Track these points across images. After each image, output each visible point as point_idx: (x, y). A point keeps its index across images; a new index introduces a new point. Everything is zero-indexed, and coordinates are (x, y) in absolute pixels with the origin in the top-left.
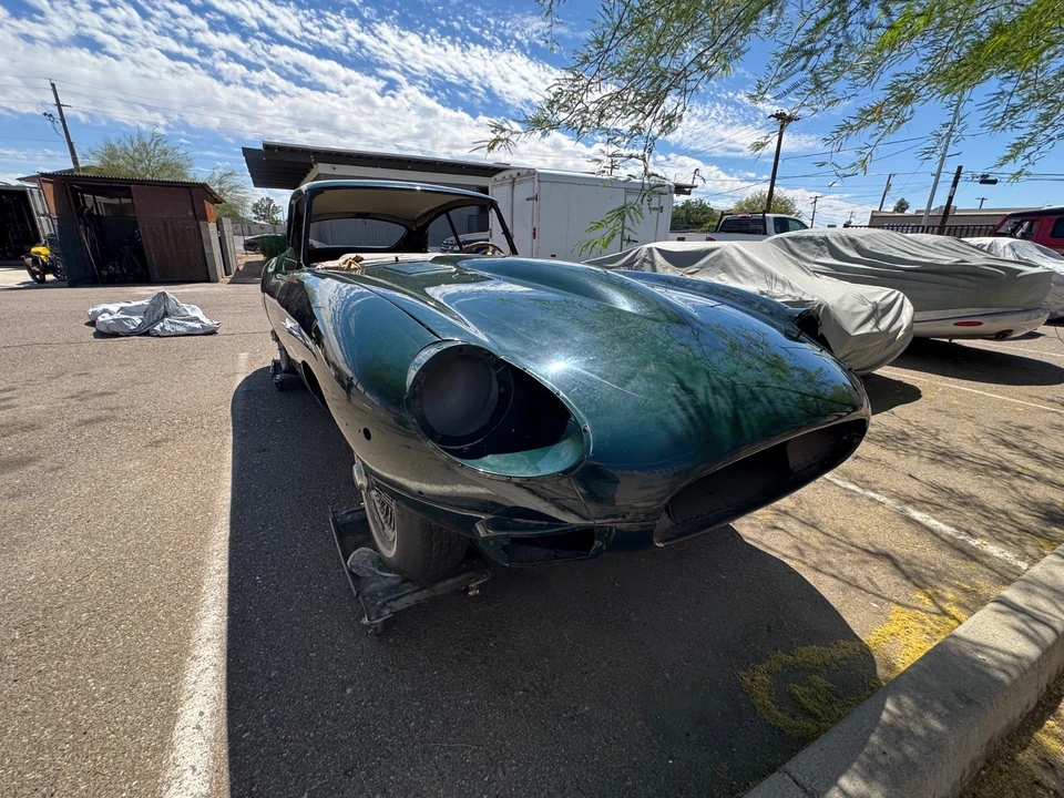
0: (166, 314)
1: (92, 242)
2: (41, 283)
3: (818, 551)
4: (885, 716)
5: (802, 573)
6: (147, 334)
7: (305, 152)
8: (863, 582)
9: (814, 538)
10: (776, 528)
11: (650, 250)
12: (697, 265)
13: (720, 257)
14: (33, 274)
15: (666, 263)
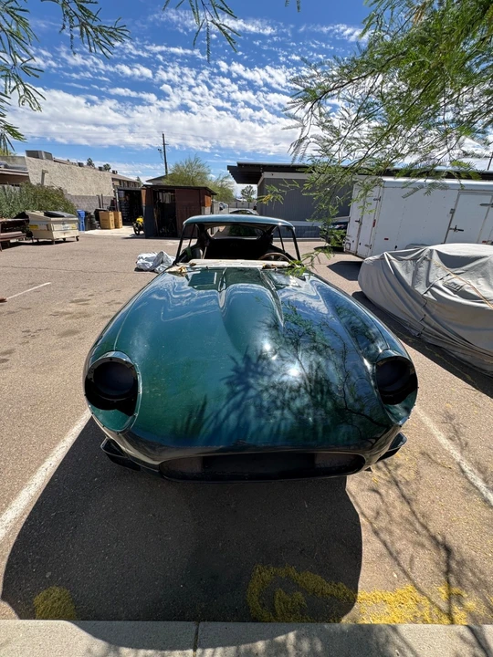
0: (162, 262)
1: (158, 216)
2: (137, 236)
3: (392, 520)
4: (280, 638)
5: (362, 529)
6: (153, 271)
7: (258, 166)
8: (404, 558)
9: (399, 509)
10: (376, 491)
11: (431, 251)
12: (464, 268)
13: (484, 264)
14: (135, 231)
15: (440, 263)
